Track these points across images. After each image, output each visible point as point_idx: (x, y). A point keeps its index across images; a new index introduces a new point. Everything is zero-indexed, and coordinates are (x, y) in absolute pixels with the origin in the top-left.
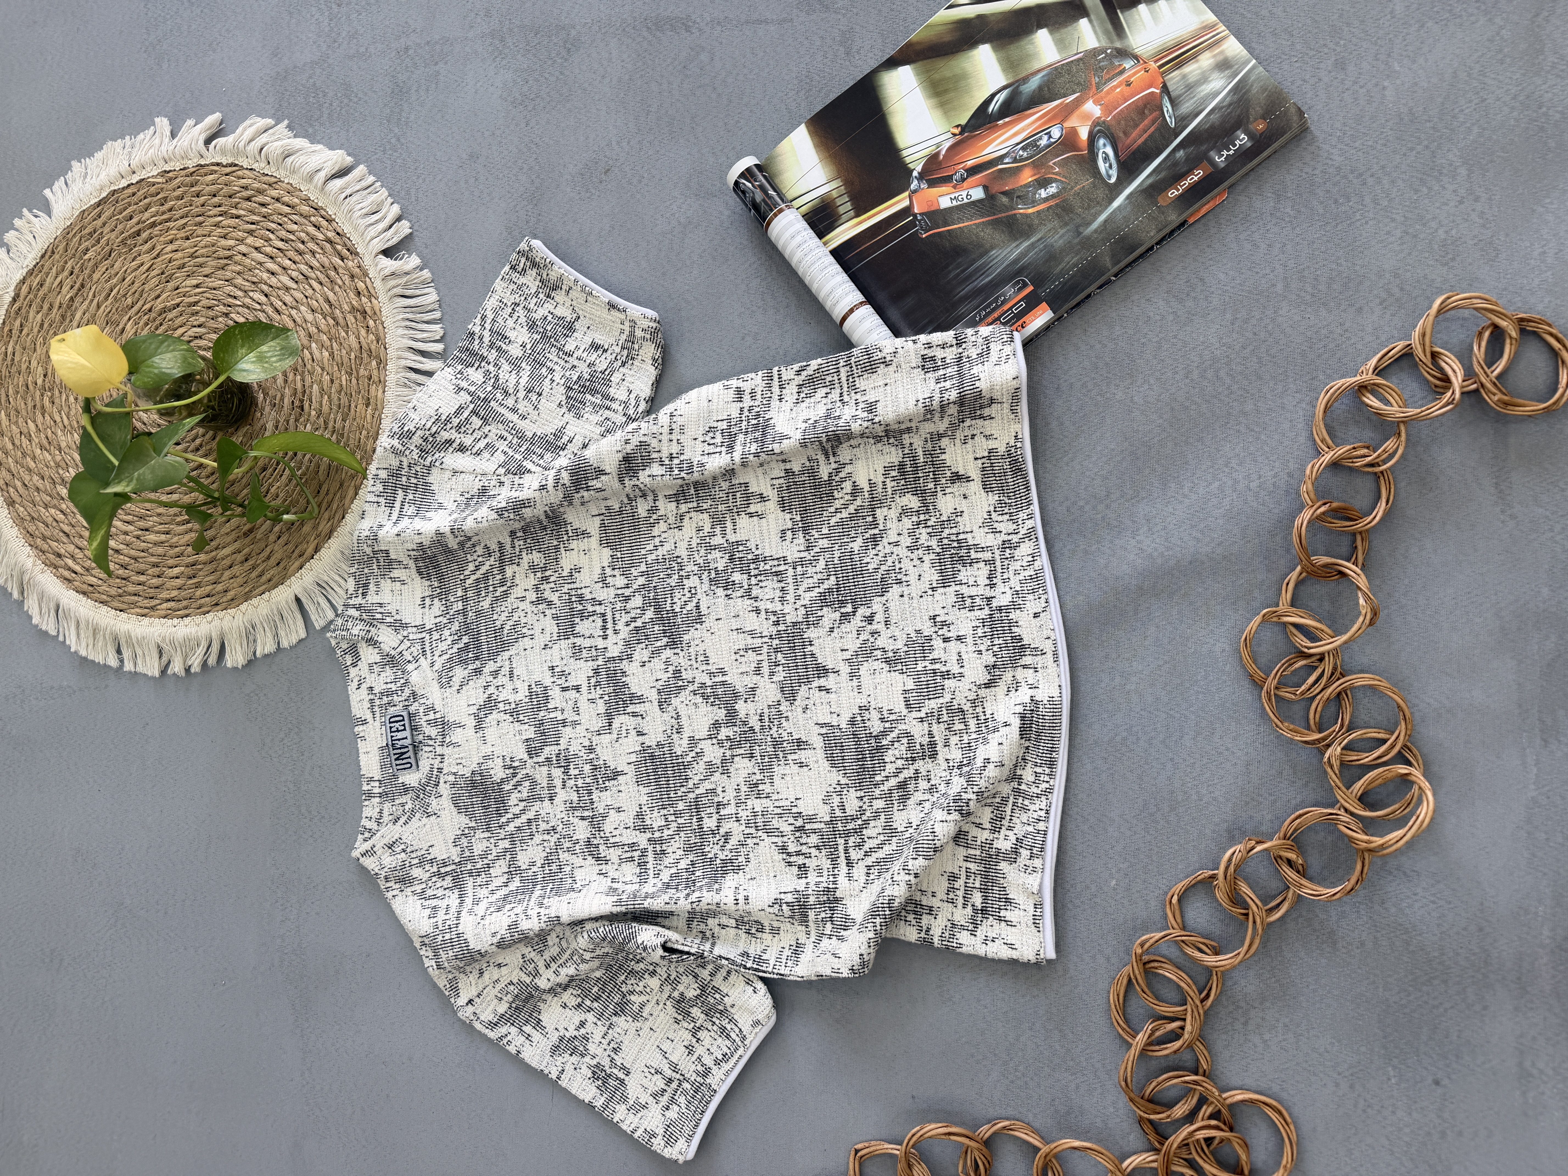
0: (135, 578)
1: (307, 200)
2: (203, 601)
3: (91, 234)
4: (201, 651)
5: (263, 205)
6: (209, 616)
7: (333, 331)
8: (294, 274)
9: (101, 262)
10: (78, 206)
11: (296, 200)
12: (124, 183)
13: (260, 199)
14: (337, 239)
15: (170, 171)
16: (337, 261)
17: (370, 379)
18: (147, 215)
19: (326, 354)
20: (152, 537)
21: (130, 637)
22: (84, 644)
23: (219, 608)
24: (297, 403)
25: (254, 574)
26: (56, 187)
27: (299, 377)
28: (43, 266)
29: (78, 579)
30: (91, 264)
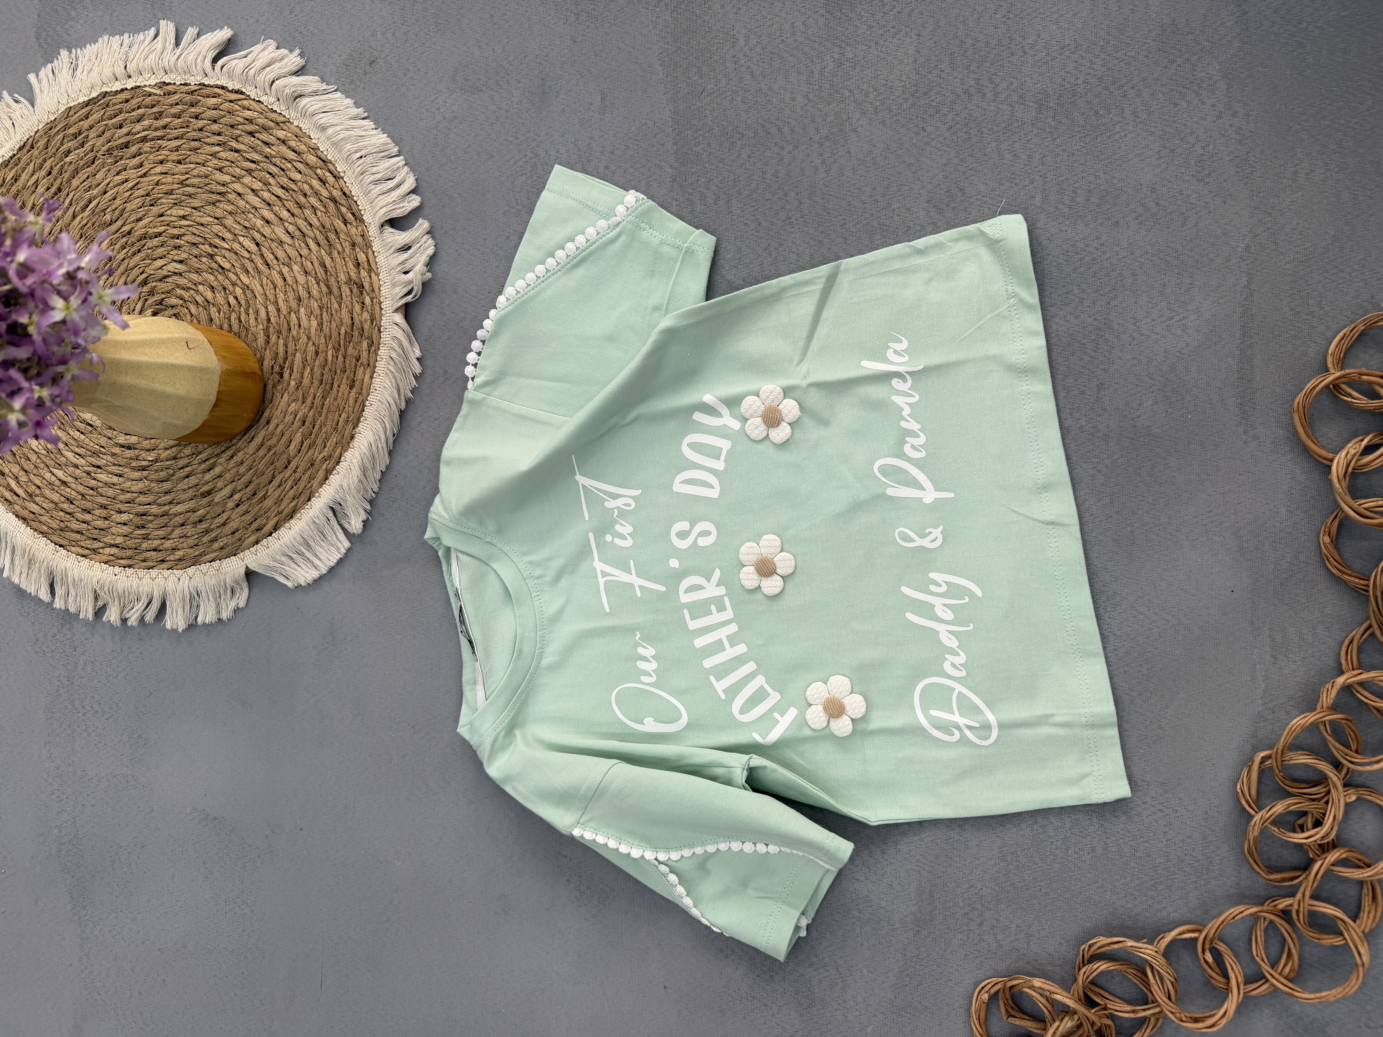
0: (79, 516)
1: (316, 149)
2: (149, 554)
3: (75, 136)
4: (140, 606)
5: (266, 144)
6: (153, 572)
7: (325, 300)
8: (291, 228)
9: (83, 168)
10: (65, 101)
11: (303, 148)
12: (117, 86)
13: (264, 136)
14: (342, 200)
15: (169, 84)
16: (339, 224)
17: (358, 360)
18: (138, 127)
19: (314, 323)
20: (103, 477)
21: (67, 575)
22: (17, 572)
23: (165, 565)
24: (277, 369)
25: (206, 539)
26: (42, 73)
27: (281, 342)
28: (19, 159)
29: (19, 502)
30: (72, 167)
